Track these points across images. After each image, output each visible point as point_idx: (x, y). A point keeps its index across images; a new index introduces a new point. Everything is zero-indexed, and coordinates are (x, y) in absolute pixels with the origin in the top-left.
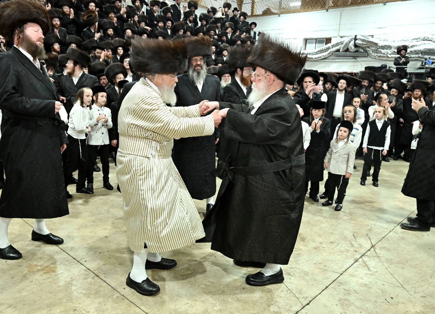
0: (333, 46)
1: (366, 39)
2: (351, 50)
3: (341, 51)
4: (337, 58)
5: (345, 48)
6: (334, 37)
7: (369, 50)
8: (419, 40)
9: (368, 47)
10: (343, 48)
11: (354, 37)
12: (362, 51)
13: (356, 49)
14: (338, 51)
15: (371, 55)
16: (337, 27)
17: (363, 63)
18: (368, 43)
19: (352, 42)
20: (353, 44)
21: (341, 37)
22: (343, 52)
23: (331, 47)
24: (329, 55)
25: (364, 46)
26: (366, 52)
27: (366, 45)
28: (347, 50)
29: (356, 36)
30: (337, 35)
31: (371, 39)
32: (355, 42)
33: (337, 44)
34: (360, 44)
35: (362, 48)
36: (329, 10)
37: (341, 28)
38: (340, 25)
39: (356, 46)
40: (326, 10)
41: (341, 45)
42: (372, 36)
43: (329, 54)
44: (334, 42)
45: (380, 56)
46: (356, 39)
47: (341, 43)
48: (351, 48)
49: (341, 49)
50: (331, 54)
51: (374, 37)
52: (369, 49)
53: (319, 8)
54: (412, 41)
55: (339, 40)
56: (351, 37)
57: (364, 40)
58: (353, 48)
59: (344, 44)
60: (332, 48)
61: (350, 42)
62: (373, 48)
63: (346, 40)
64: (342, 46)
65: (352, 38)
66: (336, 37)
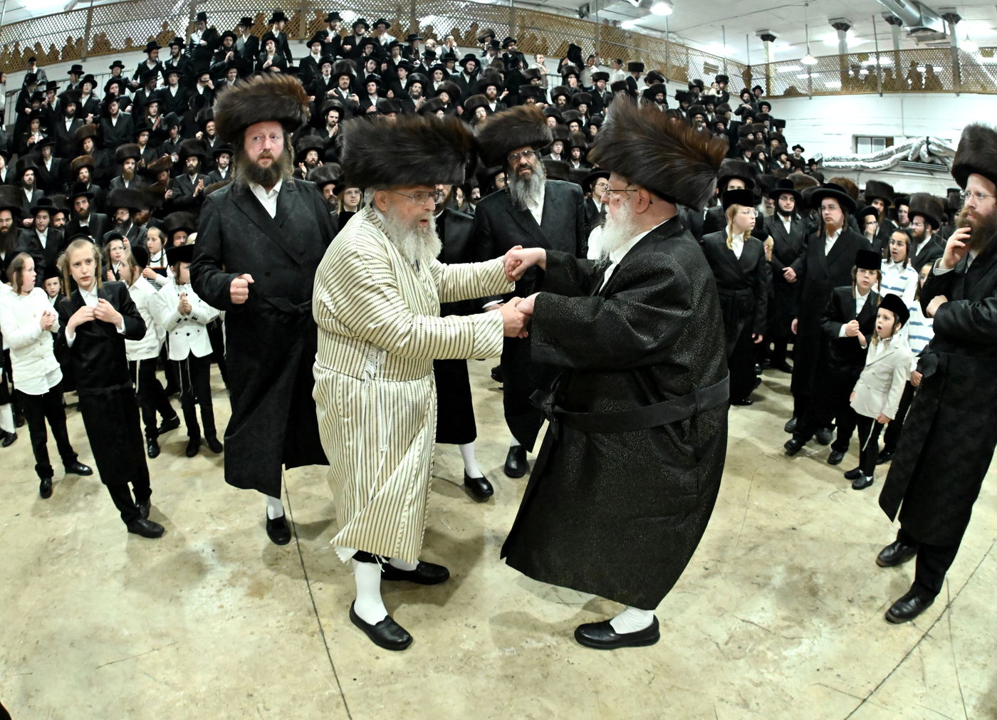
0: (898, 151)
1: (943, 145)
2: (923, 159)
3: (909, 159)
4: (905, 170)
5: (915, 156)
6: (897, 136)
9: (947, 157)
10: (912, 155)
11: (925, 139)
12: (940, 162)
13: (930, 159)
14: (905, 158)
16: (899, 121)
17: (943, 183)
18: (946, 151)
19: (924, 147)
20: (926, 150)
21: (908, 138)
22: (913, 161)
23: (894, 151)
24: (892, 165)
25: (941, 155)
26: (946, 165)
27: (944, 153)
28: (918, 159)
29: (928, 138)
30: (901, 134)
32: (928, 147)
33: (903, 149)
34: (935, 151)
35: (939, 158)
36: (884, 95)
37: (904, 123)
38: (903, 118)
39: (930, 153)
40: (878, 95)
41: (909, 150)
43: (892, 162)
44: (898, 143)
46: (928, 143)
47: (909, 147)
48: (924, 156)
49: (910, 156)
50: (896, 163)
53: (868, 90)
55: (905, 142)
56: (921, 139)
57: (939, 146)
58: (927, 156)
59: (913, 148)
60: (896, 153)
61: (921, 146)
63: (915, 143)
64: (911, 152)
65: (923, 141)
66: (900, 137)
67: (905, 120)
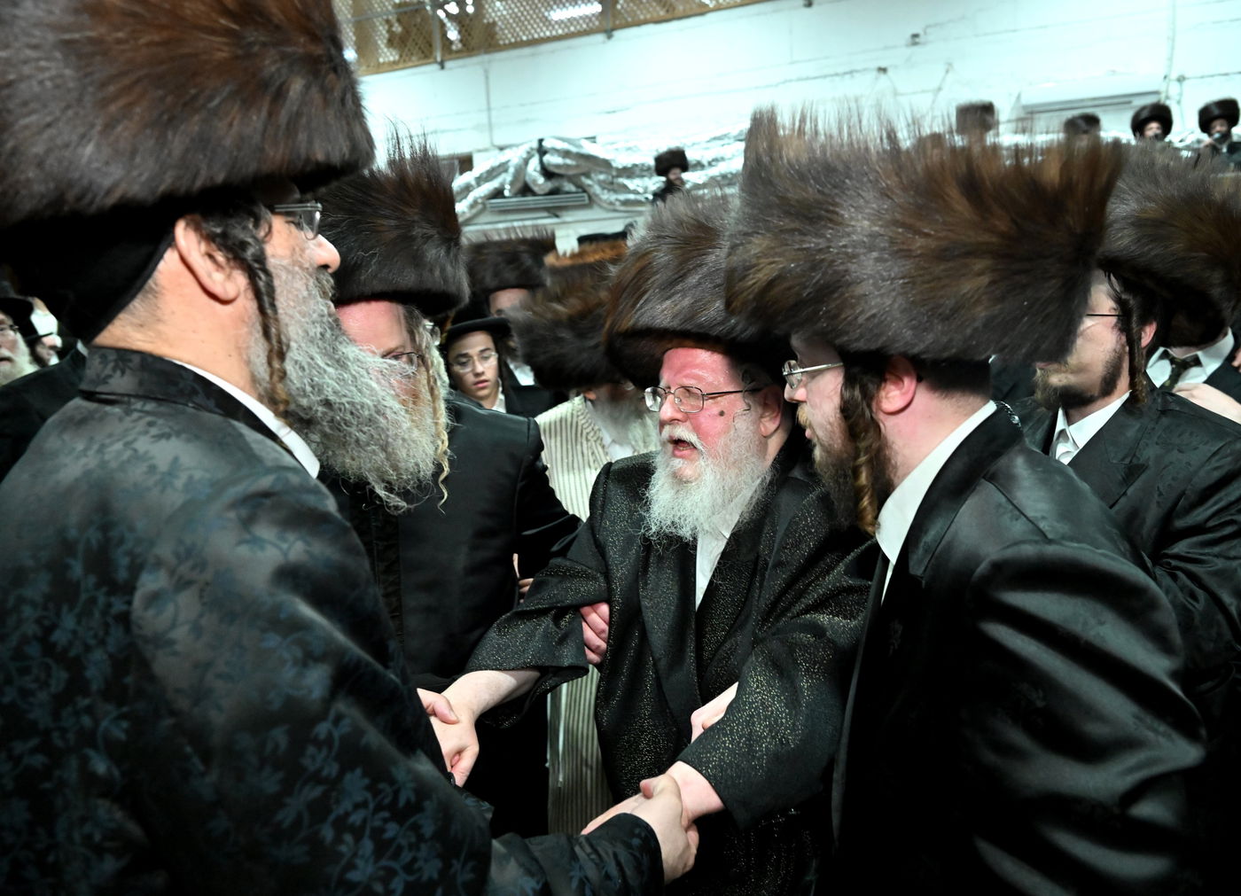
0: (480, 180)
1: (574, 149)
2: (536, 189)
3: (507, 193)
4: (502, 218)
5: (519, 185)
6: (479, 151)
7: (589, 186)
8: (726, 141)
9: (587, 175)
10: (512, 184)
11: (535, 145)
12: (573, 188)
13: (550, 185)
14: (498, 193)
15: (600, 199)
16: (483, 118)
17: (571, 232)
18: (582, 162)
19: (534, 164)
20: (538, 168)
21: (502, 149)
22: (515, 195)
23: (473, 183)
24: (474, 211)
25: (571, 172)
26: (584, 191)
27: (577, 166)
28: (526, 190)
29: (541, 141)
30: (487, 144)
31: (589, 149)
32: (541, 162)
33: (491, 174)
34: (558, 166)
35: (571, 179)
36: (448, 64)
37: (493, 120)
38: (489, 109)
39: (547, 173)
40: (436, 67)
41: (503, 176)
42: (593, 139)
43: (472, 206)
44: (481, 165)
45: (626, 203)
46: (542, 151)
47: (503, 167)
48: (535, 181)
49: (507, 187)
50: (480, 207)
51: (597, 140)
52: (589, 182)
53: (414, 58)
54: (709, 145)
55: (495, 159)
56: (526, 148)
57: (566, 154)
58: (541, 180)
59: (511, 170)
60: (479, 185)
61: (526, 162)
62: (602, 177)
63: (514, 157)
64: (507, 177)
65: (532, 149)
66: (486, 150)
67: (494, 113)
